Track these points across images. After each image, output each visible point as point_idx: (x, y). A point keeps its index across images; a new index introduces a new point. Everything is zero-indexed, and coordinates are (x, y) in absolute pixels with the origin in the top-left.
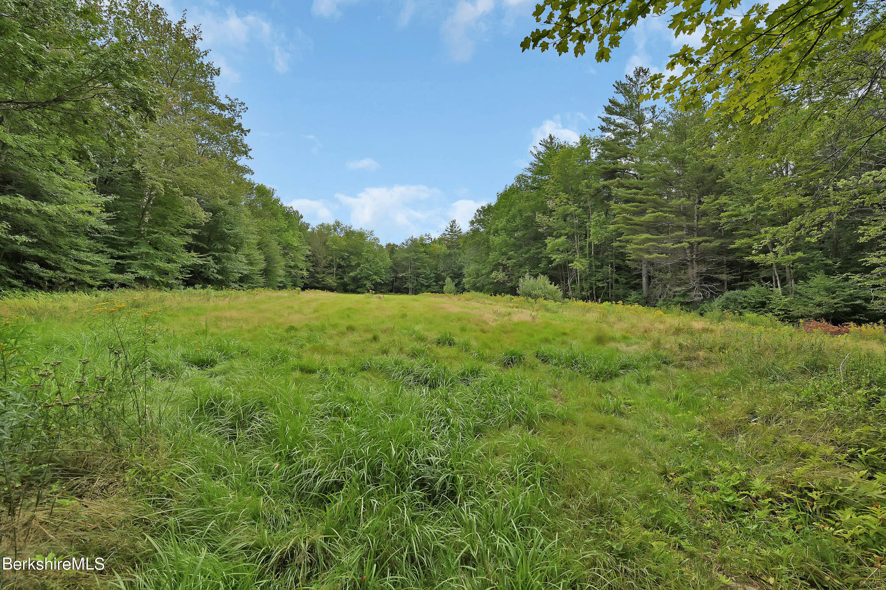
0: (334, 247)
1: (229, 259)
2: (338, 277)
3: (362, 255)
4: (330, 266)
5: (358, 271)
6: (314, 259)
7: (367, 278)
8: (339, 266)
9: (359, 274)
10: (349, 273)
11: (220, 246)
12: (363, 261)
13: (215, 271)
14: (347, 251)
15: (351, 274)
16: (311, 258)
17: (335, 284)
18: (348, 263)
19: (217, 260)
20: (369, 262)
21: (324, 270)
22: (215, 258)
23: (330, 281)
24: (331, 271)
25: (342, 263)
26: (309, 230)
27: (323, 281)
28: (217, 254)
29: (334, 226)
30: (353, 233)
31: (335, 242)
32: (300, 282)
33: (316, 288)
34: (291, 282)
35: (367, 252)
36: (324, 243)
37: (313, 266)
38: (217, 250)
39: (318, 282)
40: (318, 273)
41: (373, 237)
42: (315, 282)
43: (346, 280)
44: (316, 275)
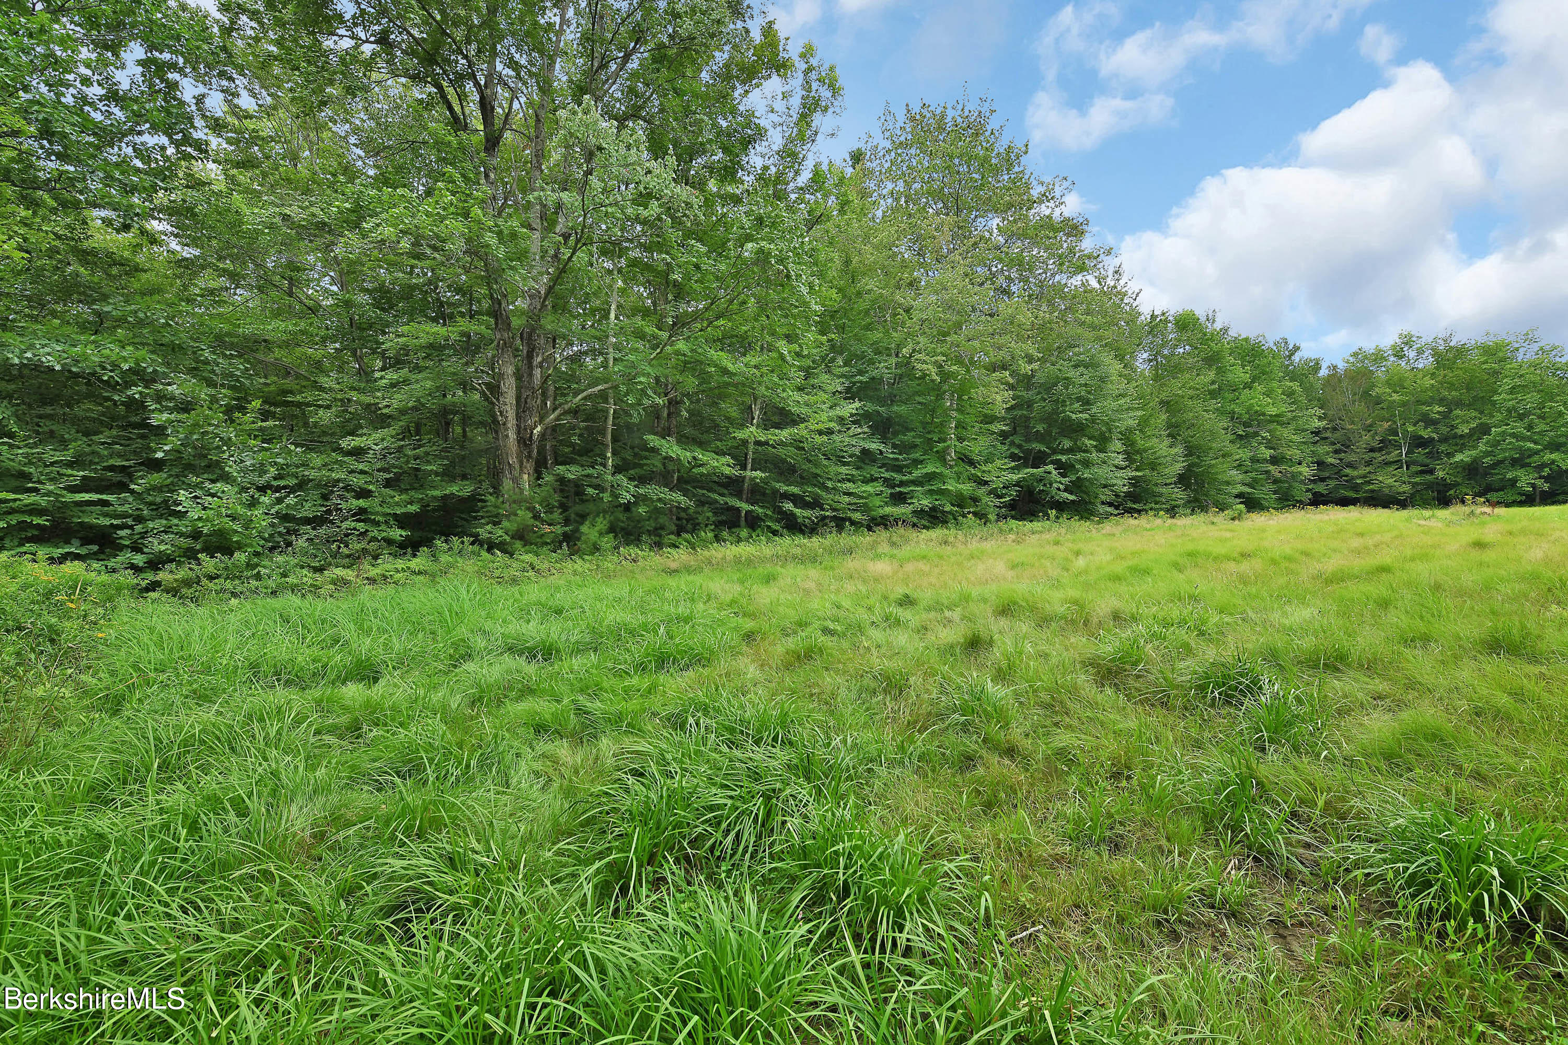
0: (1395, 397)
1: (1087, 464)
2: (1414, 468)
3: (1494, 404)
4: (1385, 445)
5: (1482, 447)
6: (1338, 435)
7: (1519, 462)
8: (1418, 442)
9: (1487, 454)
10: (1449, 455)
11: (1067, 444)
12: (1498, 417)
13: (1062, 487)
14: (1441, 401)
15: (1459, 457)
16: (1328, 434)
17: (1406, 488)
18: (1444, 430)
19: (1064, 468)
20: (1521, 417)
21: (1367, 457)
22: (1059, 465)
23: (1390, 481)
24: (1393, 456)
25: (1425, 434)
26: (1323, 372)
27: (1369, 483)
28: (1064, 458)
29: (1394, 347)
30: (1461, 351)
31: (1397, 384)
32: (1300, 492)
33: (1344, 502)
34: (1275, 492)
35: (1513, 390)
36: (1366, 394)
37: (1336, 452)
38: (1064, 452)
39: (1356, 488)
40: (1350, 465)
41: (1535, 347)
42: (1345, 487)
43: (1441, 474)
44: (1348, 471)
